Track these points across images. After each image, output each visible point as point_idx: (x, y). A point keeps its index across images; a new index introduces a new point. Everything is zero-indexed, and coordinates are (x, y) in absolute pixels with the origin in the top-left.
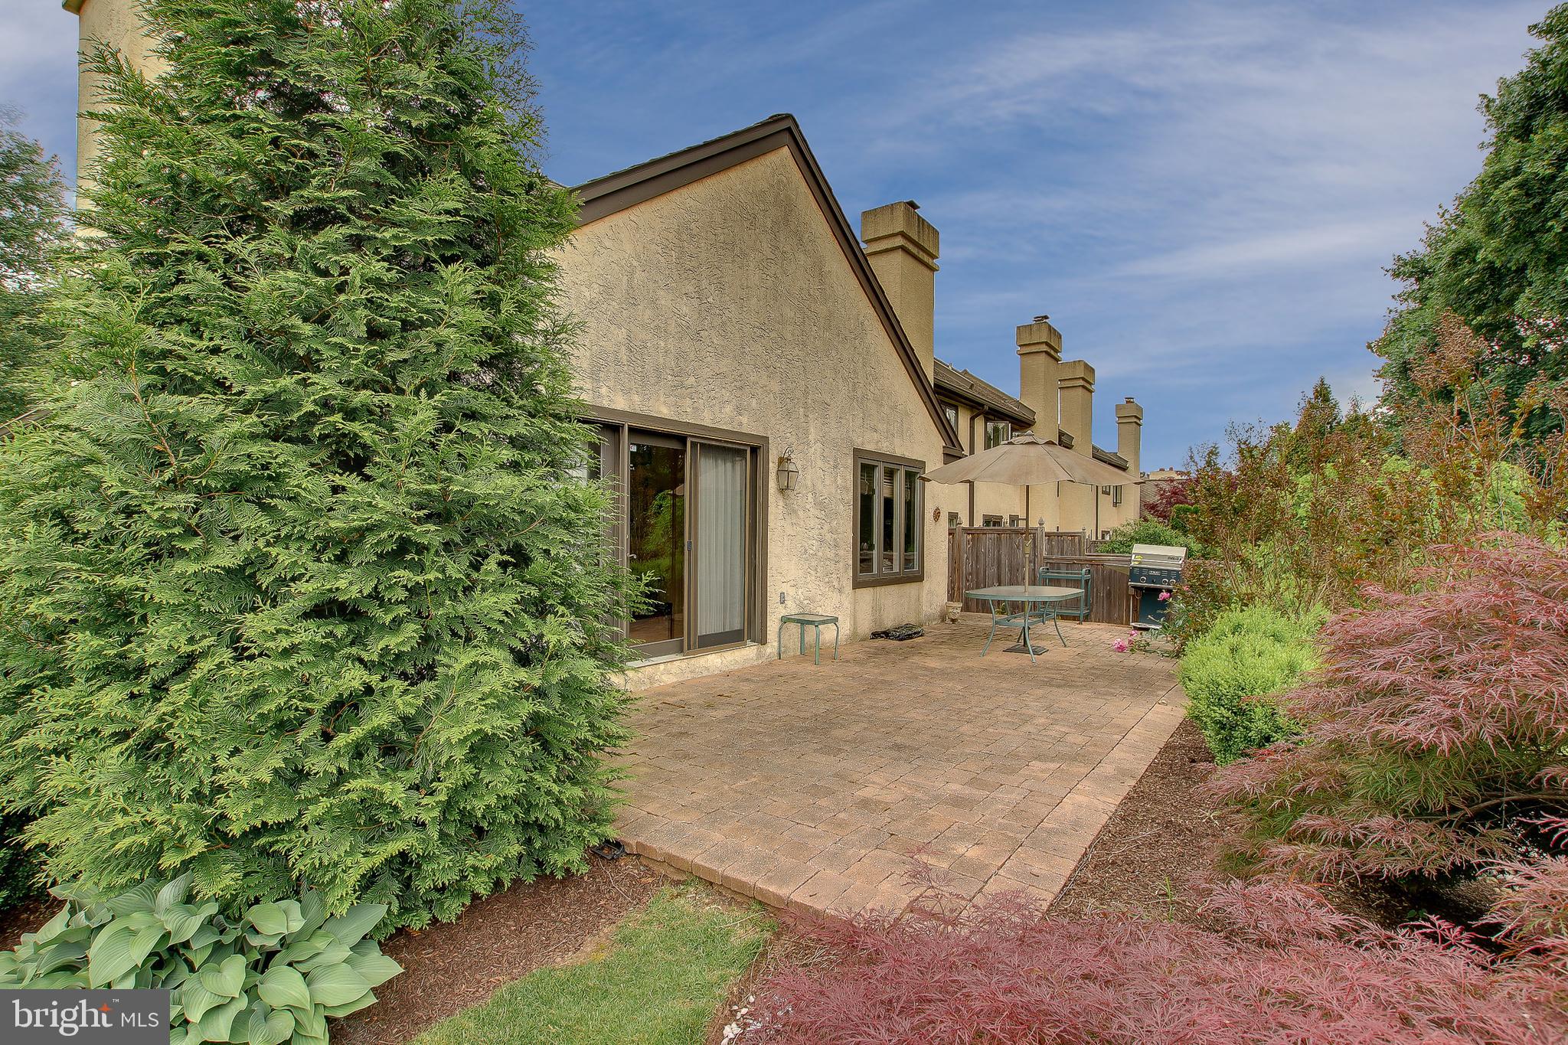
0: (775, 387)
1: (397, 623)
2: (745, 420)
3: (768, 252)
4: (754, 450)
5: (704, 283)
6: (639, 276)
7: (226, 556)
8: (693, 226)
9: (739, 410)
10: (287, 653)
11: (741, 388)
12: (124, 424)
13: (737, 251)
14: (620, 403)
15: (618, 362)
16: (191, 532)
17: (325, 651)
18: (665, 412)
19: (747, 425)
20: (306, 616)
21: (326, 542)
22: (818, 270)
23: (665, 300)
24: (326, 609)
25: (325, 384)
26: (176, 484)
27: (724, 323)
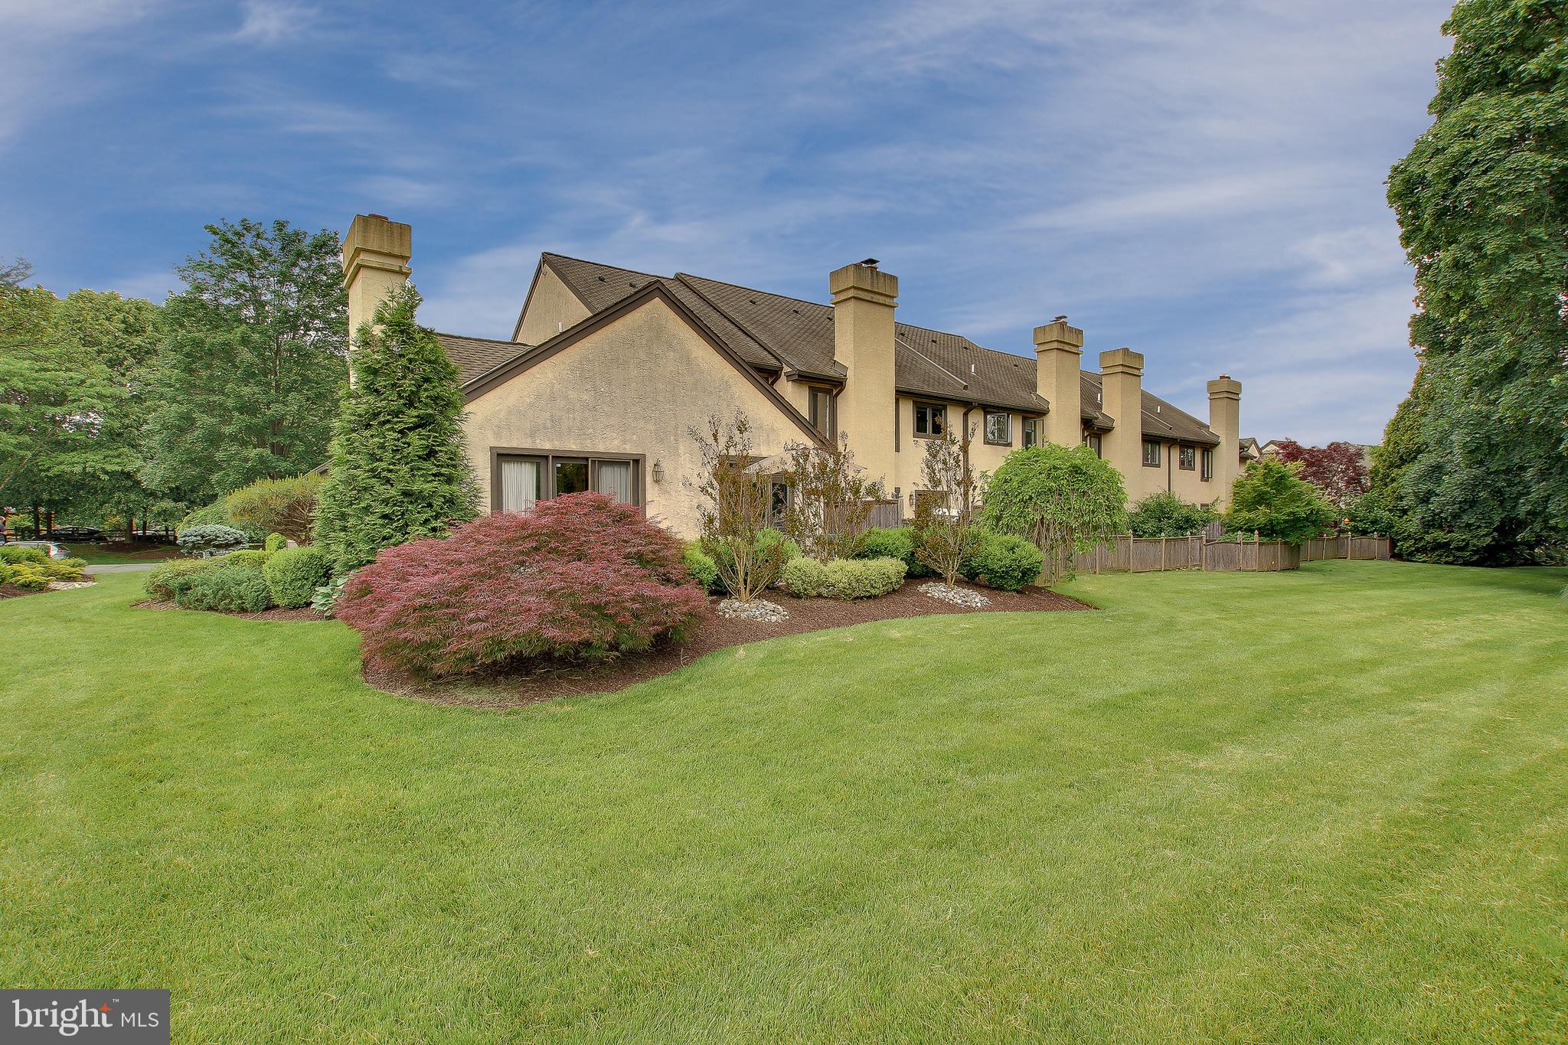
0: (652, 427)
1: (398, 520)
2: (628, 447)
3: (643, 357)
4: (636, 462)
5: (598, 383)
6: (557, 386)
7: (363, 505)
8: (590, 356)
9: (624, 442)
10: (374, 525)
11: (625, 431)
12: (343, 477)
13: (621, 361)
14: (547, 446)
15: (545, 428)
16: (356, 499)
17: (383, 526)
18: (574, 447)
19: (630, 449)
20: (380, 518)
21: (383, 501)
22: (687, 359)
23: (572, 395)
24: (385, 517)
25: (384, 465)
26: (354, 489)
27: (612, 400)
